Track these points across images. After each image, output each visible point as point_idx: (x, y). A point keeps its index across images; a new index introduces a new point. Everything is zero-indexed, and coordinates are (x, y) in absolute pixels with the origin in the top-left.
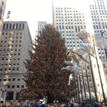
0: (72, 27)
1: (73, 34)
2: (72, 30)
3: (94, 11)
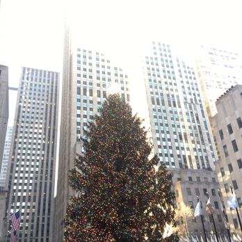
3: (153, 69)
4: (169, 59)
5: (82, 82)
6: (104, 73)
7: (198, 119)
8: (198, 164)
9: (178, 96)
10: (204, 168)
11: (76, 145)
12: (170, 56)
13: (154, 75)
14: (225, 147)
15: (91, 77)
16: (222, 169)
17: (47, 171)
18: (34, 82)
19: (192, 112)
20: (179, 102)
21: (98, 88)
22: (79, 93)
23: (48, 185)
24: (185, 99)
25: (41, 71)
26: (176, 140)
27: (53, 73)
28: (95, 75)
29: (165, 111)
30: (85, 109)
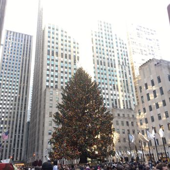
0: (70, 55)
1: (69, 66)
2: (70, 61)
3: (99, 40)
4: (110, 34)
5: (51, 46)
6: (66, 41)
7: (126, 76)
8: (124, 105)
9: (114, 60)
10: (127, 108)
11: (46, 90)
12: (111, 32)
13: (100, 45)
14: (142, 97)
15: (57, 43)
16: (139, 110)
17: (22, 104)
18: (14, 42)
19: (122, 71)
20: (115, 64)
21: (62, 52)
22: (49, 54)
23: (23, 114)
24: (119, 61)
25: (20, 34)
26: (111, 89)
27: (28, 36)
28: (60, 42)
29: (105, 70)
30: (53, 65)
